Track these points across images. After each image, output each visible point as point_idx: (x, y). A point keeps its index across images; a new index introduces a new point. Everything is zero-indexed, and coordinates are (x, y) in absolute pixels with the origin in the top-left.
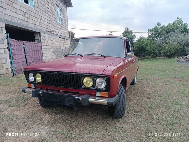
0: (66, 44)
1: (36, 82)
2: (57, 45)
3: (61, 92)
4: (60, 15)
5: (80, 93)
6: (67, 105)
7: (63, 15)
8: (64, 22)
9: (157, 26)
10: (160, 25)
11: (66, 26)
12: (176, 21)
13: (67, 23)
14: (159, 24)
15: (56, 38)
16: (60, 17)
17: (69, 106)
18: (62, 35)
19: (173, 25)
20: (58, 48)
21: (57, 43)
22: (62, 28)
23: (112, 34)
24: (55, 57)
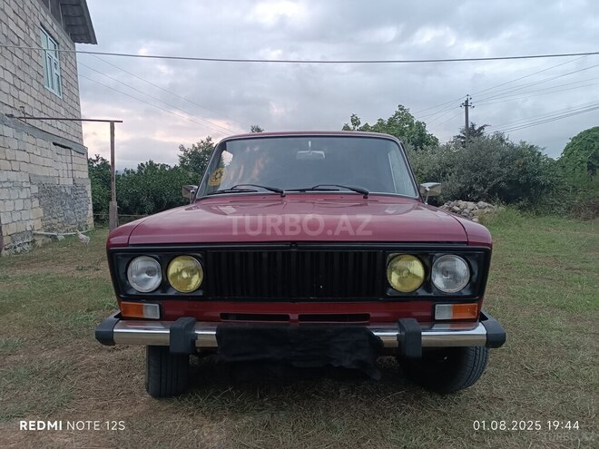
0: (75, 167)
1: (171, 293)
2: (47, 172)
3: (295, 321)
4: (53, 65)
5: (372, 315)
6: (347, 363)
7: (63, 67)
8: (66, 92)
9: (351, 126)
10: (359, 123)
11: (74, 104)
12: (396, 115)
13: (78, 97)
14: (355, 121)
15: (45, 144)
16: (55, 71)
17: (354, 367)
18: (61, 134)
19: (389, 124)
20: (50, 181)
21: (48, 162)
22: (63, 113)
23: (211, 142)
24: (41, 212)
